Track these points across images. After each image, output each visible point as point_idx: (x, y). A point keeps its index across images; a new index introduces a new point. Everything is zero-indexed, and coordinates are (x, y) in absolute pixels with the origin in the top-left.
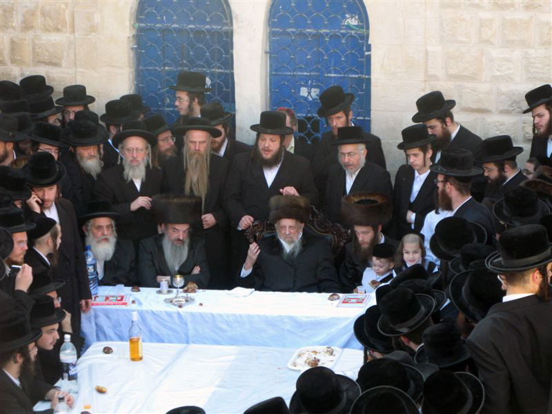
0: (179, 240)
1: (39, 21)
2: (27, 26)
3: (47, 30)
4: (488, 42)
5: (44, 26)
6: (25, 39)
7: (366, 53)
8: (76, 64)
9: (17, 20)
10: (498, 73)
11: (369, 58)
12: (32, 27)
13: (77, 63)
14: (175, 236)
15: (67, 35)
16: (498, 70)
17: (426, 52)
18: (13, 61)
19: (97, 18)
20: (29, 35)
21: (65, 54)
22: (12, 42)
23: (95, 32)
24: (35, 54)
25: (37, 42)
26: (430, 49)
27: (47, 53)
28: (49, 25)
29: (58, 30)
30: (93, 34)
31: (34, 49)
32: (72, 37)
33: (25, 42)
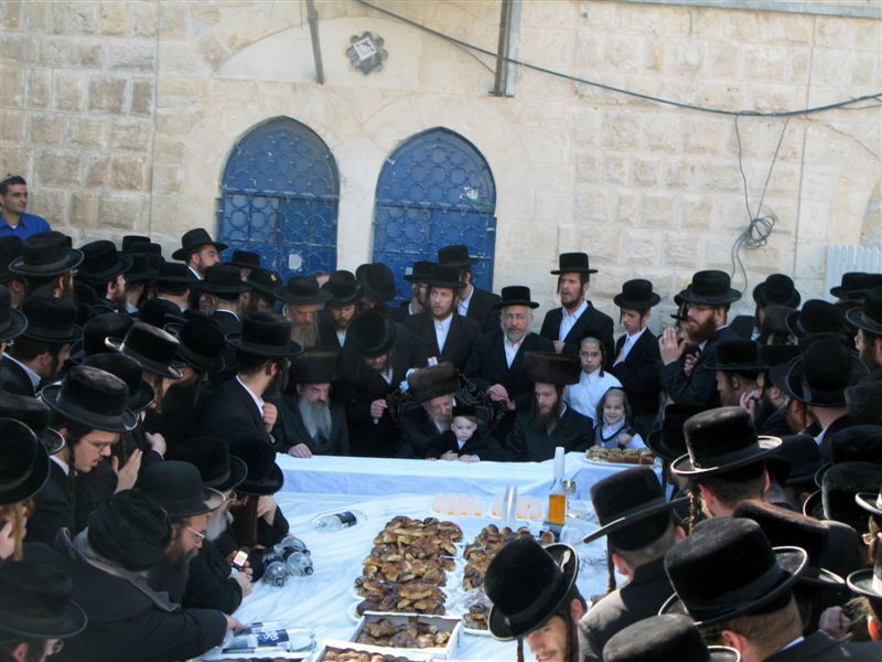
0: (320, 401)
1: (109, 175)
2: (94, 181)
3: (118, 186)
4: (627, 220)
5: (116, 181)
6: (90, 196)
7: (489, 229)
8: (149, 227)
9: (82, 175)
10: (636, 256)
11: (493, 234)
12: (100, 183)
13: (152, 225)
14: (315, 396)
15: (142, 193)
16: (637, 253)
17: (559, 230)
18: (73, 221)
19: (180, 175)
20: (97, 192)
21: (138, 215)
22: (75, 199)
23: (176, 191)
24: (101, 212)
25: (104, 199)
26: (562, 226)
27: (116, 213)
28: (122, 181)
29: (131, 187)
30: (174, 193)
31: (100, 207)
32: (148, 196)
33: (91, 200)
